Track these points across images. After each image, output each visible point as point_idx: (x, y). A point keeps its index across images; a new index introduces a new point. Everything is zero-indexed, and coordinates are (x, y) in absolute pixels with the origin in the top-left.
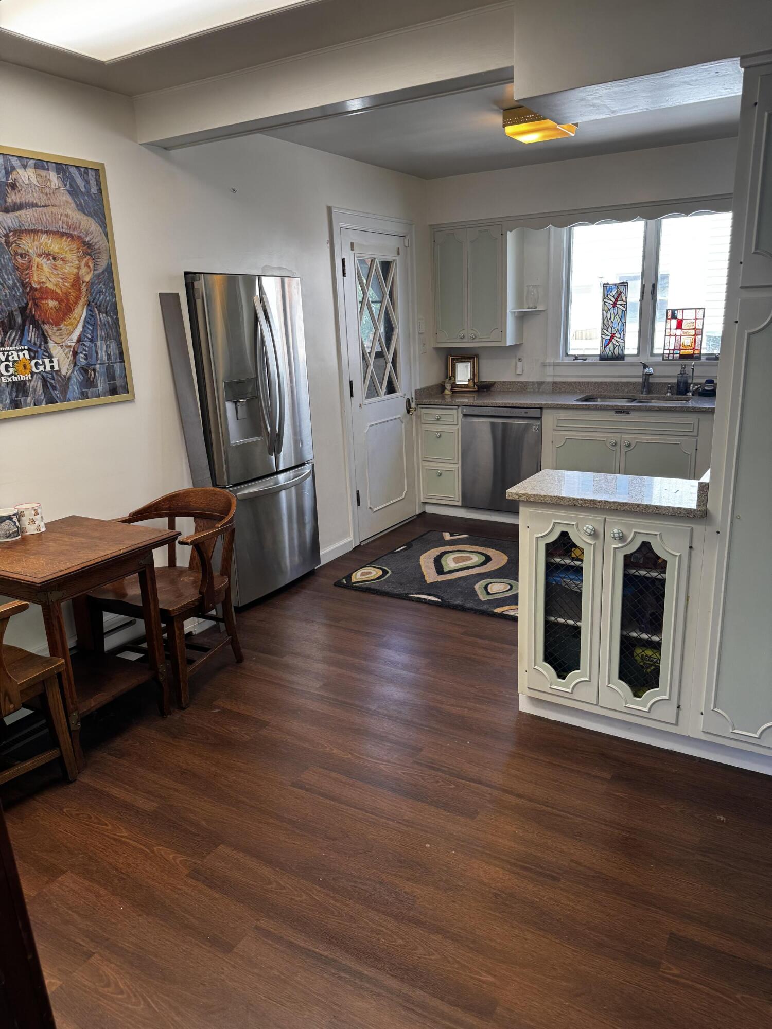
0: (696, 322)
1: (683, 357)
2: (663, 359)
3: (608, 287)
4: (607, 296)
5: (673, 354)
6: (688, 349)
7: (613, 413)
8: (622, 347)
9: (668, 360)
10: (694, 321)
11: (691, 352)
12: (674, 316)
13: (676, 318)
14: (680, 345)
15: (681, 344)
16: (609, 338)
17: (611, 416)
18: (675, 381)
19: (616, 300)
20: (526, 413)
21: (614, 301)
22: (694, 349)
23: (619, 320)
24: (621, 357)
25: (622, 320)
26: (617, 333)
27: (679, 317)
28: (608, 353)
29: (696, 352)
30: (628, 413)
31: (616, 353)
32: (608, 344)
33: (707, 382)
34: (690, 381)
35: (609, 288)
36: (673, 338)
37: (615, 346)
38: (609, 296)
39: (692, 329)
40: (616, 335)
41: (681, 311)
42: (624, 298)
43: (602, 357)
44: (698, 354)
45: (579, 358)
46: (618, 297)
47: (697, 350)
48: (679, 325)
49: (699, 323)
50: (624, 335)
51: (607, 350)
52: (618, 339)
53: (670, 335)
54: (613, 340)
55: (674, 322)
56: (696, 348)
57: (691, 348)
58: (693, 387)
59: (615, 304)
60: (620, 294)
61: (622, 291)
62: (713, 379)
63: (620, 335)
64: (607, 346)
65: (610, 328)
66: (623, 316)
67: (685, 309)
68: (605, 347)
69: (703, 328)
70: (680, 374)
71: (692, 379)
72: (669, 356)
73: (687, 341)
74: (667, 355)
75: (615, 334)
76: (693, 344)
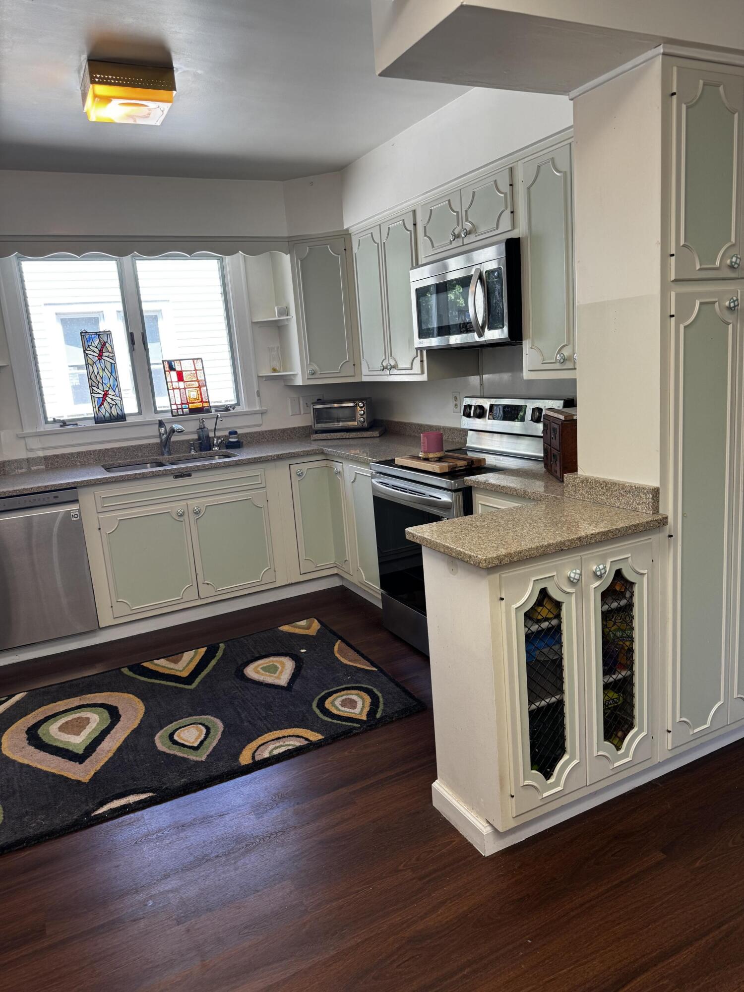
0: (196, 373)
1: (193, 411)
2: (173, 415)
3: (87, 337)
4: (89, 346)
5: (182, 409)
6: (196, 403)
7: (171, 478)
8: (119, 405)
9: (178, 415)
10: (195, 372)
11: (200, 405)
12: (172, 368)
13: (174, 370)
14: (187, 399)
15: (188, 397)
16: (102, 396)
17: (170, 482)
18: (196, 437)
19: (101, 352)
20: (56, 497)
21: (98, 352)
22: (202, 402)
23: (109, 375)
24: (122, 417)
25: (114, 374)
26: (111, 390)
27: (178, 368)
28: (104, 414)
29: (205, 405)
30: (190, 475)
31: (114, 413)
32: (102, 404)
33: (231, 433)
34: (211, 435)
35: (89, 337)
36: (177, 391)
37: (111, 405)
38: (90, 347)
39: (194, 381)
40: (110, 392)
41: (178, 361)
42: (110, 349)
43: (98, 420)
44: (207, 406)
45: (67, 423)
46: (102, 348)
47: (206, 402)
48: (180, 377)
49: (200, 374)
50: (120, 391)
51: (103, 411)
52: (113, 397)
53: (173, 389)
54: (107, 398)
55: (174, 375)
56: (204, 400)
57: (199, 401)
58: (217, 441)
59: (100, 356)
60: (104, 345)
61: (106, 341)
62: (236, 430)
63: (115, 392)
64: (101, 406)
65: (100, 385)
66: (113, 370)
67: (182, 360)
68: (99, 408)
69: (205, 379)
70: (200, 428)
71: (215, 433)
72: (178, 411)
73: (193, 394)
74: (176, 411)
75: (108, 391)
76: (200, 396)
